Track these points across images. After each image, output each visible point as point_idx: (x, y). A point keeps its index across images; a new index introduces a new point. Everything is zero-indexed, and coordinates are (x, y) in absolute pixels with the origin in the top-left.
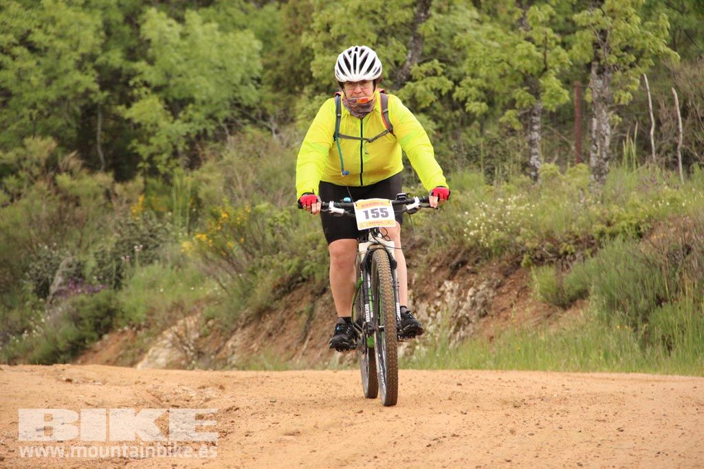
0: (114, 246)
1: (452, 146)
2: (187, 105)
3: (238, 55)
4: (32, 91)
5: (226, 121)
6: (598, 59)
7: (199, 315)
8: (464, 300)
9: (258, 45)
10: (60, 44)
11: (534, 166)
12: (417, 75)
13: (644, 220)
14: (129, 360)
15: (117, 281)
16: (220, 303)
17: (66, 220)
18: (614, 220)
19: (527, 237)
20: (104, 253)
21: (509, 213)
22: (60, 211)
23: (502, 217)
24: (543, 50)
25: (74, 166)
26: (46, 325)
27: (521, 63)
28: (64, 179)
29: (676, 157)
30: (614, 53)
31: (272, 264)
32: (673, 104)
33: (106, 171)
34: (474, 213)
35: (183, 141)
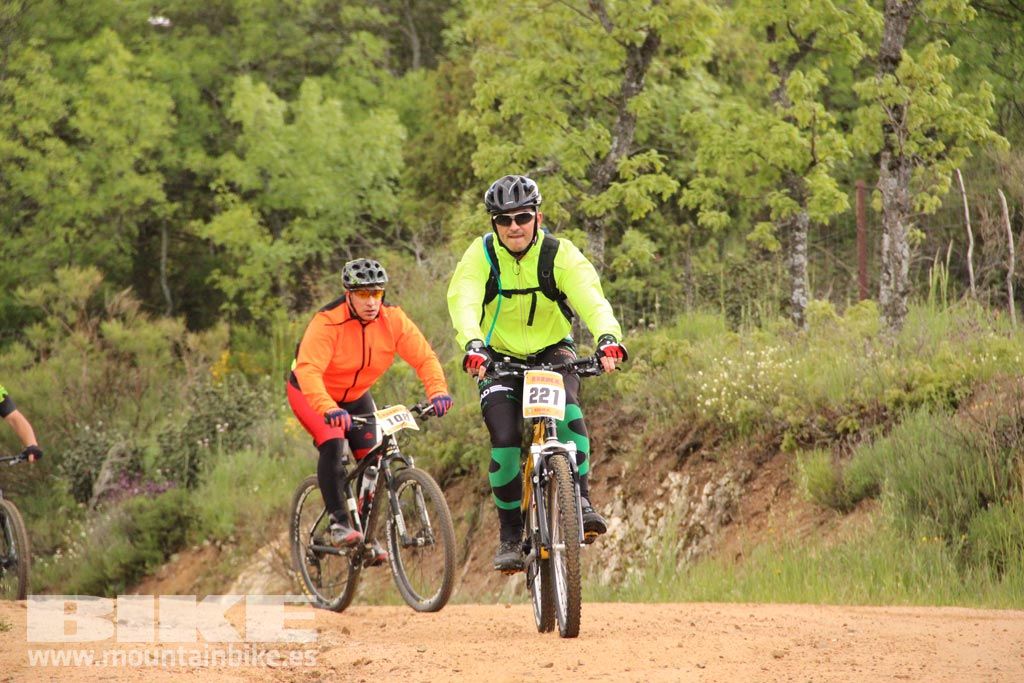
0: (185, 425)
1: (679, 276)
2: (293, 218)
4: (69, 202)
5: (349, 240)
6: (889, 147)
8: (698, 500)
9: (401, 132)
10: (112, 134)
11: (799, 304)
12: (626, 173)
13: (959, 383)
14: (208, 592)
15: (191, 475)
17: (116, 388)
18: (916, 382)
19: (789, 408)
20: (171, 436)
21: (762, 373)
22: (107, 374)
23: (751, 379)
24: (809, 134)
25: (128, 309)
26: (88, 541)
27: (779, 154)
28: (113, 329)
29: (1005, 290)
30: (914, 139)
31: (416, 448)
32: (1000, 213)
33: (174, 315)
34: (710, 373)
35: (286, 271)
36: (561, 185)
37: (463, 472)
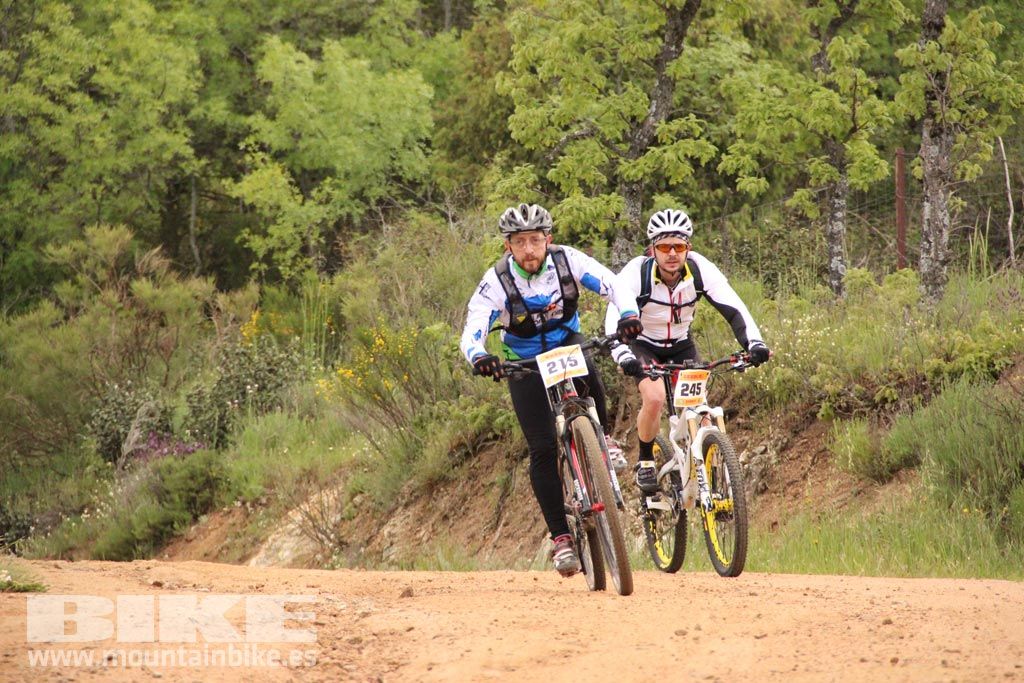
0: (215, 385)
1: (715, 242)
2: (325, 178)
3: (399, 107)
4: (97, 158)
5: (380, 201)
6: (933, 116)
7: (340, 488)
9: (428, 92)
10: (137, 89)
11: (837, 272)
12: (665, 137)
13: (999, 353)
14: (237, 554)
15: (220, 437)
16: (371, 471)
17: (146, 347)
18: (955, 352)
19: (827, 376)
20: (200, 396)
21: (800, 340)
22: (136, 334)
23: (789, 346)
24: (850, 100)
25: (158, 268)
26: (116, 500)
27: (818, 120)
28: (143, 287)
30: (956, 106)
31: (449, 413)
33: (204, 274)
35: (317, 231)
36: (598, 148)
37: (496, 437)
